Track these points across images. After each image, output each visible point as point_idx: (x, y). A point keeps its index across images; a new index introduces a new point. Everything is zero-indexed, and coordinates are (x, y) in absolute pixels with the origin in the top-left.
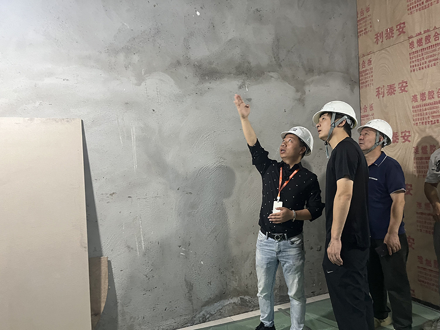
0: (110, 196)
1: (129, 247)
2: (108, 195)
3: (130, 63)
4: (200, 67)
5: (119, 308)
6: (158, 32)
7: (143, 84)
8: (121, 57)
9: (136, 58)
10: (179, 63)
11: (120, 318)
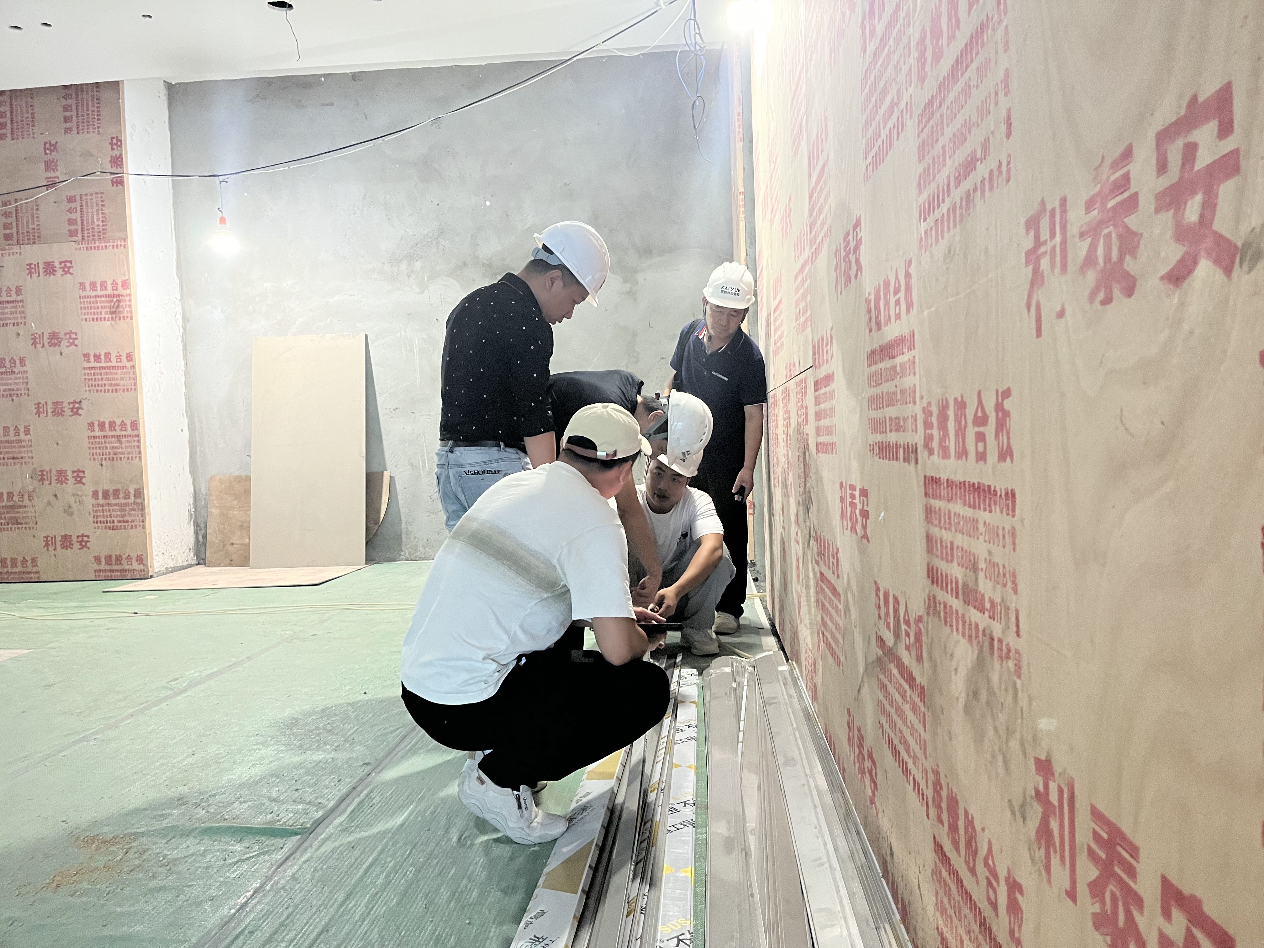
0: (394, 412)
1: (412, 465)
2: (392, 410)
3: (412, 271)
4: (490, 266)
5: (403, 526)
6: (442, 232)
7: (426, 292)
8: (404, 266)
9: (418, 264)
10: (465, 264)
11: (404, 536)
